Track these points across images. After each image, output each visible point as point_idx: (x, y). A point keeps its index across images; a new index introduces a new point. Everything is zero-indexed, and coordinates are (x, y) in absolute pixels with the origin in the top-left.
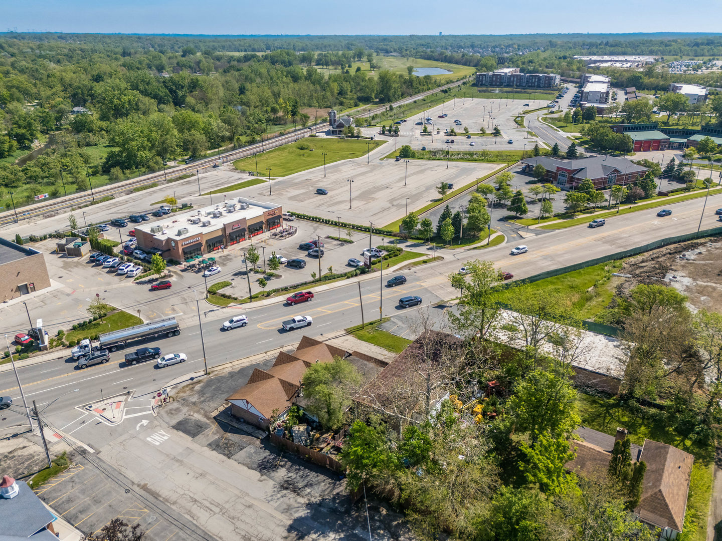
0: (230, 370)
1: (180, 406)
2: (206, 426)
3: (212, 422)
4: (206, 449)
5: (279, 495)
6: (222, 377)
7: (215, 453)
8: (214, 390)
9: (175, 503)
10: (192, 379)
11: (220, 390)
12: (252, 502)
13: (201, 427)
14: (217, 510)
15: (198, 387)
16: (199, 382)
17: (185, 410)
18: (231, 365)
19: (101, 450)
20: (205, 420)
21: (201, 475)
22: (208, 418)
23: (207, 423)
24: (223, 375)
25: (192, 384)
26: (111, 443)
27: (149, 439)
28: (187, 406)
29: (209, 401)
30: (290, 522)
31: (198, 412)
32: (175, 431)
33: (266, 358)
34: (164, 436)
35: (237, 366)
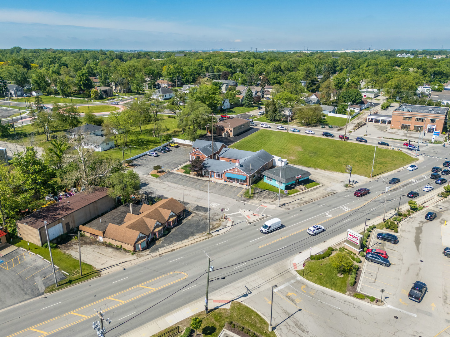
0: (195, 237)
1: (214, 217)
2: (194, 209)
3: (192, 211)
4: (188, 202)
5: (153, 191)
6: (198, 233)
7: (185, 201)
8: (199, 226)
9: (193, 189)
10: (218, 231)
11: (196, 226)
12: (163, 189)
13: (196, 209)
14: (176, 188)
15: (211, 227)
16: (212, 229)
17: (210, 216)
18: (197, 240)
19: (237, 201)
20: (197, 212)
22: (194, 213)
23: (195, 211)
25: (215, 228)
26: (235, 203)
27: (219, 204)
29: (200, 220)
30: (148, 186)
31: (202, 215)
32: (207, 207)
33: (171, 246)
34: (213, 206)
35: (191, 239)
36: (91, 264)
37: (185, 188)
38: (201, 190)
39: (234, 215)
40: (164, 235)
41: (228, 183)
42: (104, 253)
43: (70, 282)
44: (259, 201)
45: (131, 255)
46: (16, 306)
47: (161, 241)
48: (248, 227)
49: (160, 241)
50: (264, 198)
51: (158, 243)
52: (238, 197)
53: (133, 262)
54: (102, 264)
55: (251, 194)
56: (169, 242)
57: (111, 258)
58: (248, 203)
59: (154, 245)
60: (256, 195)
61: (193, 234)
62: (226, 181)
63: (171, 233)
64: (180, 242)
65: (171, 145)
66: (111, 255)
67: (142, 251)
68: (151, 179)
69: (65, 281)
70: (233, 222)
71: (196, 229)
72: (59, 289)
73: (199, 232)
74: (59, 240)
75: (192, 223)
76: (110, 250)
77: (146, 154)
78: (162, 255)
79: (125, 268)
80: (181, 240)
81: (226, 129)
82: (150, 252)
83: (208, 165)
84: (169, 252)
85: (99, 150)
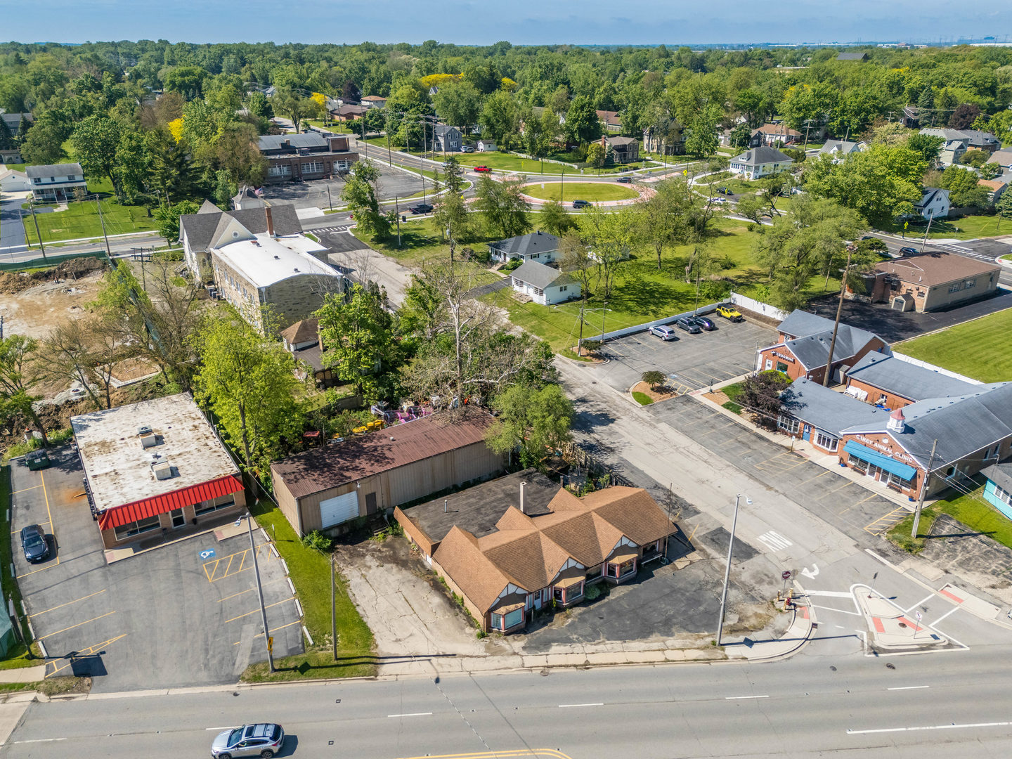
0: (671, 642)
1: (757, 587)
2: (705, 538)
3: (697, 544)
4: (700, 508)
5: (617, 444)
6: (685, 628)
7: (689, 501)
8: (699, 603)
9: (729, 466)
10: (749, 643)
11: (688, 599)
12: (646, 447)
13: (713, 540)
14: (681, 450)
15: (732, 619)
16: (733, 630)
17: (745, 577)
18: (671, 655)
19: (856, 550)
20: (711, 551)
21: (703, 482)
22: (702, 550)
23: (705, 544)
24: (685, 634)
25: (746, 629)
26: (848, 556)
27: (790, 544)
28: (743, 583)
29: (707, 583)
30: (611, 425)
31: (722, 567)
32: (751, 544)
33: (590, 648)
34: (767, 542)
35: (656, 646)
36: (374, 629)
37: (706, 457)
38: (751, 476)
39: (827, 601)
40: (586, 602)
41: (847, 473)
42: (416, 606)
43: (304, 669)
44: (939, 573)
45: (473, 639)
46: (173, 692)
47: (570, 620)
48: (860, 665)
49: (568, 617)
50: (961, 564)
51: (560, 622)
52: (867, 534)
53: (469, 664)
54: (398, 640)
55: (918, 536)
56: (589, 630)
57: (424, 629)
58: (896, 568)
59: (545, 624)
60: (937, 544)
61: (666, 627)
62: (845, 465)
63: (606, 600)
64: (617, 644)
65: (723, 314)
66: (429, 619)
67: (507, 634)
68: (627, 406)
69: (296, 660)
70: (814, 625)
71: (685, 612)
72: (272, 680)
73: (690, 627)
74: (346, 530)
75: (681, 585)
76: (436, 600)
77: (646, 330)
78: (551, 671)
79: (442, 676)
80: (624, 635)
81: (906, 286)
82: (524, 648)
83: (799, 400)
84: (573, 670)
85: (540, 300)
